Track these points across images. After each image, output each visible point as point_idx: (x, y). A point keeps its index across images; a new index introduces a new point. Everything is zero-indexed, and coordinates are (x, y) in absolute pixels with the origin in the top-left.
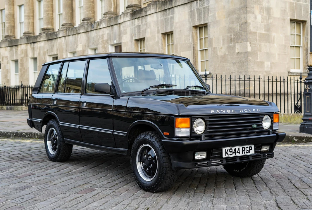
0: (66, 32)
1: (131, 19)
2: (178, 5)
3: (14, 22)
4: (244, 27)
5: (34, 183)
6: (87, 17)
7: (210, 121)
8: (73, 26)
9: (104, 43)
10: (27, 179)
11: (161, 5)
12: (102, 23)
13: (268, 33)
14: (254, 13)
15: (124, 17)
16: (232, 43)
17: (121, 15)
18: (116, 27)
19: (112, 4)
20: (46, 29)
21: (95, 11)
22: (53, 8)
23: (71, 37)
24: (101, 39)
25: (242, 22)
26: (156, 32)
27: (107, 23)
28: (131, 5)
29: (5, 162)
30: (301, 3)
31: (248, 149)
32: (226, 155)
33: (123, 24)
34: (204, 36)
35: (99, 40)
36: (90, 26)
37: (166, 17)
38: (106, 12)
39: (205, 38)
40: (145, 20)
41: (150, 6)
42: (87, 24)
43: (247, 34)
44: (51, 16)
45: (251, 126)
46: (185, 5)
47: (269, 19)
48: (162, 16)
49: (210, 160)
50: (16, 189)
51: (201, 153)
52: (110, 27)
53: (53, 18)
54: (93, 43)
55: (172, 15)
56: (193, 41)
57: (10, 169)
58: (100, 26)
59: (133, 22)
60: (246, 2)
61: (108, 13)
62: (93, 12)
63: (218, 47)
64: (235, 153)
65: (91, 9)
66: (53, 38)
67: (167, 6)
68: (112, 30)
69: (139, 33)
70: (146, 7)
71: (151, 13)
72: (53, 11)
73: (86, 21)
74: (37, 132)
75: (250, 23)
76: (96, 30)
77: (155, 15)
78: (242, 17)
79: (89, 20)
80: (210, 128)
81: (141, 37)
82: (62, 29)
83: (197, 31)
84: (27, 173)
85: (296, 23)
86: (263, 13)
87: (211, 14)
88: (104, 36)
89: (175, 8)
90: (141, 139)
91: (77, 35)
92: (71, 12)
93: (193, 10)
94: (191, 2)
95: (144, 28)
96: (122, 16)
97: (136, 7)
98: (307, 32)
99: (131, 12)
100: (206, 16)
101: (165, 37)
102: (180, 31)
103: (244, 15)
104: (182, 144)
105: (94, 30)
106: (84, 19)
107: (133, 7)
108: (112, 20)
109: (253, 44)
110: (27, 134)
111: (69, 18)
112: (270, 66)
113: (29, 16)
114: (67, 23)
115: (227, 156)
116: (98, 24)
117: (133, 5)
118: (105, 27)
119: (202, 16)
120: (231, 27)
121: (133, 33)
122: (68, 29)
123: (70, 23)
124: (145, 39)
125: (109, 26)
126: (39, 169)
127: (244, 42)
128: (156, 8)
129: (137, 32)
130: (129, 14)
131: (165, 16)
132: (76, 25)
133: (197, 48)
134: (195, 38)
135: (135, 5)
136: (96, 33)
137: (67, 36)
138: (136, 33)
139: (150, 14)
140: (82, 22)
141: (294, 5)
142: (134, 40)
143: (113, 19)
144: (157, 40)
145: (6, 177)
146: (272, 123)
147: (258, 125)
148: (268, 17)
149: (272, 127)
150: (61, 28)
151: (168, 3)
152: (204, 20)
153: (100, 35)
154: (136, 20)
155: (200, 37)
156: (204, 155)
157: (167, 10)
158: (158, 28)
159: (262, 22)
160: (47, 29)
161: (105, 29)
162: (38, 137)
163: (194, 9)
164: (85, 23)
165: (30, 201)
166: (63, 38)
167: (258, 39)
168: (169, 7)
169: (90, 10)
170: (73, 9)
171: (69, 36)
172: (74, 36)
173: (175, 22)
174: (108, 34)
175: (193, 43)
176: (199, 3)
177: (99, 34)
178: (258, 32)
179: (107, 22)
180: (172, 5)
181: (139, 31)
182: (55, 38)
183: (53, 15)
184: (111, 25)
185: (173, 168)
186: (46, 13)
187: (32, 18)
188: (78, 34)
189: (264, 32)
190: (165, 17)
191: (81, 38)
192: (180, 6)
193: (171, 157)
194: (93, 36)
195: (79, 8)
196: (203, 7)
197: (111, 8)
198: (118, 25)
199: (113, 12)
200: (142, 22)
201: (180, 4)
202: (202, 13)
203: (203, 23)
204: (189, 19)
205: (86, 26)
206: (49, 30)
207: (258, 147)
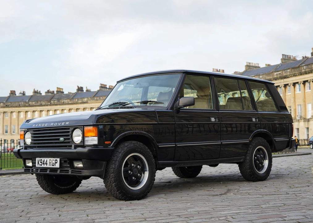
31: (54, 162)
32: (38, 165)
45: (59, 139)
64: (44, 164)
207: (65, 162)
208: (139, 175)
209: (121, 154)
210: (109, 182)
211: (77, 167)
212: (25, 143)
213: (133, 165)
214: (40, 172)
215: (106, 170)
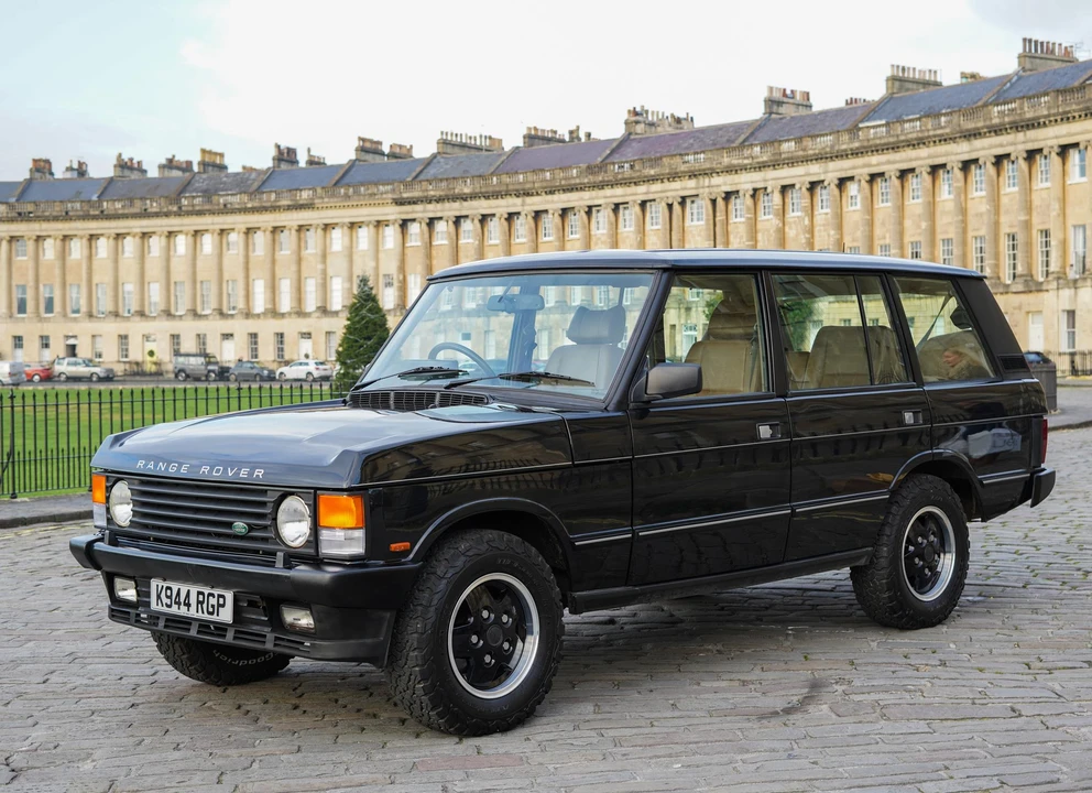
31: (213, 601)
32: (157, 604)
45: (229, 525)
64: (178, 603)
115: (160, 608)
207: (252, 604)
208: (506, 646)
209: (444, 581)
210: (405, 678)
211: (292, 625)
212: (110, 520)
213: (485, 614)
214: (166, 626)
215: (394, 636)
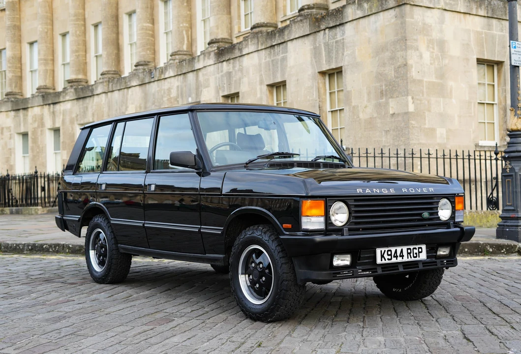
0: (109, 85)
1: (216, 62)
2: (294, 38)
3: (21, 69)
4: (402, 72)
5: (74, 313)
6: (143, 59)
7: (356, 206)
8: (120, 76)
9: (171, 103)
10: (61, 307)
11: (266, 39)
12: (168, 70)
13: (441, 81)
14: (418, 50)
15: (204, 59)
16: (382, 99)
17: (199, 56)
18: (191, 76)
19: (184, 38)
20: (74, 80)
21: (156, 49)
22: (86, 46)
23: (116, 93)
24: (166, 95)
25: (399, 64)
26: (258, 83)
27: (176, 69)
28: (216, 39)
29: (21, 286)
30: (495, 32)
32: (382, 260)
33: (202, 71)
34: (338, 88)
35: (162, 97)
36: (148, 75)
37: (275, 58)
38: (174, 51)
39: (338, 91)
40: (239, 64)
41: (247, 40)
42: (143, 72)
43: (407, 82)
44: (84, 60)
45: (420, 215)
46: (306, 38)
47: (442, 59)
48: (267, 57)
49: (356, 268)
50: (47, 320)
51: (342, 257)
52: (182, 76)
53: (86, 63)
54: (153, 104)
55: (283, 55)
56: (319, 96)
57: (32, 295)
58: (164, 75)
59: (220, 66)
60: (405, 32)
61: (178, 53)
62: (153, 51)
63: (359, 105)
64: (397, 257)
65: (149, 47)
66: (87, 95)
67: (275, 40)
68: (185, 80)
69: (230, 84)
70: (240, 43)
71: (250, 52)
72: (86, 52)
73: (141, 67)
74: (67, 243)
75: (412, 66)
76: (158, 81)
77: (256, 54)
78: (399, 56)
79: (147, 65)
80: (356, 217)
81: (233, 92)
82: (101, 81)
83: (325, 79)
84: (61, 299)
85: (487, 65)
86: (433, 49)
87: (347, 52)
88: (172, 91)
89: (289, 43)
90: (246, 237)
91: (126, 90)
92: (115, 52)
93: (318, 45)
94: (315, 32)
95: (238, 77)
96: (202, 57)
97: (224, 42)
98: (505, 80)
99: (217, 51)
100: (340, 55)
101: (273, 90)
102: (298, 80)
103: (402, 53)
104: (313, 241)
105: (154, 81)
106: (138, 63)
107: (218, 42)
108: (184, 64)
109: (418, 99)
110: (50, 246)
111: (114, 62)
112: (445, 136)
113: (45, 60)
114: (109, 71)
115: (384, 262)
116: (162, 72)
117: (219, 39)
118: (173, 75)
119: (334, 56)
120: (381, 72)
121: (219, 85)
122: (111, 81)
123: (115, 71)
124: (240, 94)
125: (180, 75)
126: (79, 293)
127: (403, 96)
128: (258, 43)
129: (225, 82)
130: (212, 54)
131: (272, 56)
132: (124, 74)
133: (326, 109)
134: (322, 91)
135: (222, 39)
136: (158, 87)
137: (109, 92)
138: (225, 85)
139: (247, 53)
140: (134, 68)
141: (483, 36)
142: (221, 97)
143: (186, 63)
144: (259, 95)
145: (28, 306)
146: (454, 211)
147: (431, 214)
148: (441, 55)
149: (453, 217)
150: (100, 79)
151: (277, 35)
152: (336, 62)
153: (164, 90)
154: (225, 63)
155: (330, 90)
156: (347, 259)
157: (276, 47)
158: (261, 75)
159: (431, 64)
160: (76, 80)
161: (173, 79)
162: (70, 251)
163: (320, 45)
164: (139, 69)
165: (70, 336)
166: (104, 95)
167: (425, 90)
168: (279, 42)
169: (148, 49)
170: (120, 47)
171: (113, 91)
172: (121, 92)
173: (289, 66)
174: (178, 87)
175: (318, 100)
176: (327, 34)
177: (163, 88)
178: (425, 80)
179: (176, 67)
180: (283, 38)
181: (230, 82)
182: (91, 95)
183: (86, 57)
184: (183, 72)
185: (298, 281)
186: (74, 54)
187: (51, 62)
188: (127, 88)
189: (434, 80)
190: (272, 59)
191: (132, 94)
192: (297, 39)
193: (296, 262)
194: (153, 91)
195: (129, 46)
196: (335, 40)
197: (184, 44)
198: (195, 72)
199: (185, 51)
200: (234, 67)
201: (297, 36)
202: (332, 50)
203: (334, 67)
204: (312, 60)
205: (141, 75)
206: (79, 83)
207: (432, 248)
212: (331, 224)
214: (383, 271)
